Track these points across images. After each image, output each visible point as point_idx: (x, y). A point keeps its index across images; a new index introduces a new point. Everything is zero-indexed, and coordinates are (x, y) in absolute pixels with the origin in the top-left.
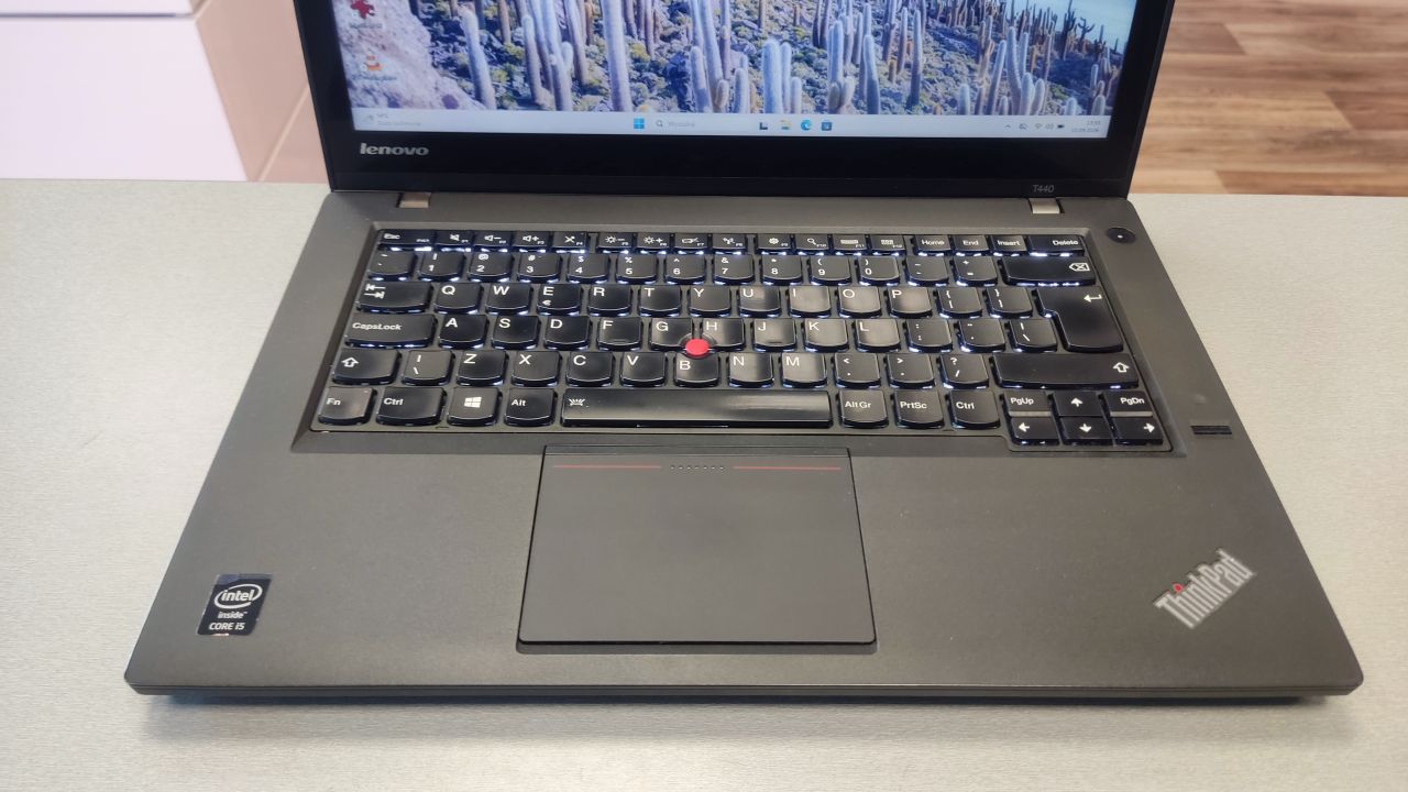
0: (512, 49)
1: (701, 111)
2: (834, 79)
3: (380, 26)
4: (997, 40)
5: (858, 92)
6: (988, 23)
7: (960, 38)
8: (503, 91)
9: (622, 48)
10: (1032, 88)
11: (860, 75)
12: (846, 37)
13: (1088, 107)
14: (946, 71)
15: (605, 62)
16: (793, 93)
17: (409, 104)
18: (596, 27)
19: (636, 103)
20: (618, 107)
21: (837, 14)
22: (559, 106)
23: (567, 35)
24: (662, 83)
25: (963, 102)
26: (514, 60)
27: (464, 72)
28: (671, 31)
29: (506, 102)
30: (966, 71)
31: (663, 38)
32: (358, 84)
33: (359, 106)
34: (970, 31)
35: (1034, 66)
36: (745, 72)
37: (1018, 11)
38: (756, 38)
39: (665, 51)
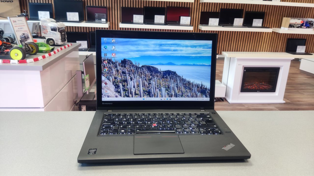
0: (126, 89)
1: (153, 97)
2: (171, 93)
3: (108, 86)
4: (193, 87)
5: (174, 94)
6: (191, 85)
7: (188, 87)
8: (124, 95)
9: (142, 89)
10: (198, 94)
11: (175, 92)
12: (172, 87)
13: (206, 96)
14: (186, 92)
15: (139, 91)
16: (165, 95)
17: (111, 97)
18: (138, 86)
19: (143, 96)
20: (141, 97)
21: (171, 84)
22: (132, 97)
23: (134, 87)
24: (147, 93)
25: (189, 96)
26: (126, 90)
27: (119, 92)
28: (148, 86)
29: (125, 96)
30: (189, 92)
31: (147, 87)
32: (103, 94)
33: (103, 97)
34: (189, 86)
35: (198, 91)
36: (159, 92)
37: (195, 84)
38: (160, 87)
39: (148, 89)
